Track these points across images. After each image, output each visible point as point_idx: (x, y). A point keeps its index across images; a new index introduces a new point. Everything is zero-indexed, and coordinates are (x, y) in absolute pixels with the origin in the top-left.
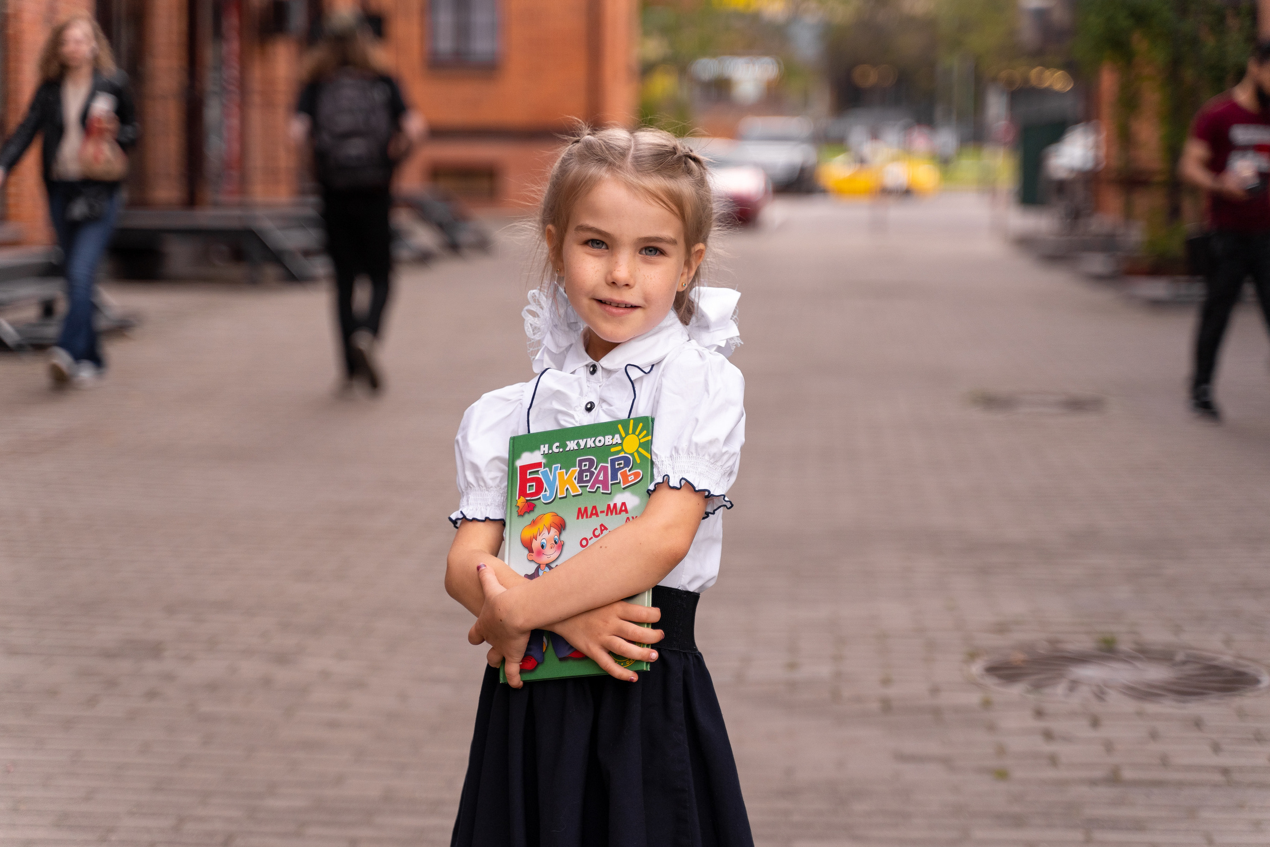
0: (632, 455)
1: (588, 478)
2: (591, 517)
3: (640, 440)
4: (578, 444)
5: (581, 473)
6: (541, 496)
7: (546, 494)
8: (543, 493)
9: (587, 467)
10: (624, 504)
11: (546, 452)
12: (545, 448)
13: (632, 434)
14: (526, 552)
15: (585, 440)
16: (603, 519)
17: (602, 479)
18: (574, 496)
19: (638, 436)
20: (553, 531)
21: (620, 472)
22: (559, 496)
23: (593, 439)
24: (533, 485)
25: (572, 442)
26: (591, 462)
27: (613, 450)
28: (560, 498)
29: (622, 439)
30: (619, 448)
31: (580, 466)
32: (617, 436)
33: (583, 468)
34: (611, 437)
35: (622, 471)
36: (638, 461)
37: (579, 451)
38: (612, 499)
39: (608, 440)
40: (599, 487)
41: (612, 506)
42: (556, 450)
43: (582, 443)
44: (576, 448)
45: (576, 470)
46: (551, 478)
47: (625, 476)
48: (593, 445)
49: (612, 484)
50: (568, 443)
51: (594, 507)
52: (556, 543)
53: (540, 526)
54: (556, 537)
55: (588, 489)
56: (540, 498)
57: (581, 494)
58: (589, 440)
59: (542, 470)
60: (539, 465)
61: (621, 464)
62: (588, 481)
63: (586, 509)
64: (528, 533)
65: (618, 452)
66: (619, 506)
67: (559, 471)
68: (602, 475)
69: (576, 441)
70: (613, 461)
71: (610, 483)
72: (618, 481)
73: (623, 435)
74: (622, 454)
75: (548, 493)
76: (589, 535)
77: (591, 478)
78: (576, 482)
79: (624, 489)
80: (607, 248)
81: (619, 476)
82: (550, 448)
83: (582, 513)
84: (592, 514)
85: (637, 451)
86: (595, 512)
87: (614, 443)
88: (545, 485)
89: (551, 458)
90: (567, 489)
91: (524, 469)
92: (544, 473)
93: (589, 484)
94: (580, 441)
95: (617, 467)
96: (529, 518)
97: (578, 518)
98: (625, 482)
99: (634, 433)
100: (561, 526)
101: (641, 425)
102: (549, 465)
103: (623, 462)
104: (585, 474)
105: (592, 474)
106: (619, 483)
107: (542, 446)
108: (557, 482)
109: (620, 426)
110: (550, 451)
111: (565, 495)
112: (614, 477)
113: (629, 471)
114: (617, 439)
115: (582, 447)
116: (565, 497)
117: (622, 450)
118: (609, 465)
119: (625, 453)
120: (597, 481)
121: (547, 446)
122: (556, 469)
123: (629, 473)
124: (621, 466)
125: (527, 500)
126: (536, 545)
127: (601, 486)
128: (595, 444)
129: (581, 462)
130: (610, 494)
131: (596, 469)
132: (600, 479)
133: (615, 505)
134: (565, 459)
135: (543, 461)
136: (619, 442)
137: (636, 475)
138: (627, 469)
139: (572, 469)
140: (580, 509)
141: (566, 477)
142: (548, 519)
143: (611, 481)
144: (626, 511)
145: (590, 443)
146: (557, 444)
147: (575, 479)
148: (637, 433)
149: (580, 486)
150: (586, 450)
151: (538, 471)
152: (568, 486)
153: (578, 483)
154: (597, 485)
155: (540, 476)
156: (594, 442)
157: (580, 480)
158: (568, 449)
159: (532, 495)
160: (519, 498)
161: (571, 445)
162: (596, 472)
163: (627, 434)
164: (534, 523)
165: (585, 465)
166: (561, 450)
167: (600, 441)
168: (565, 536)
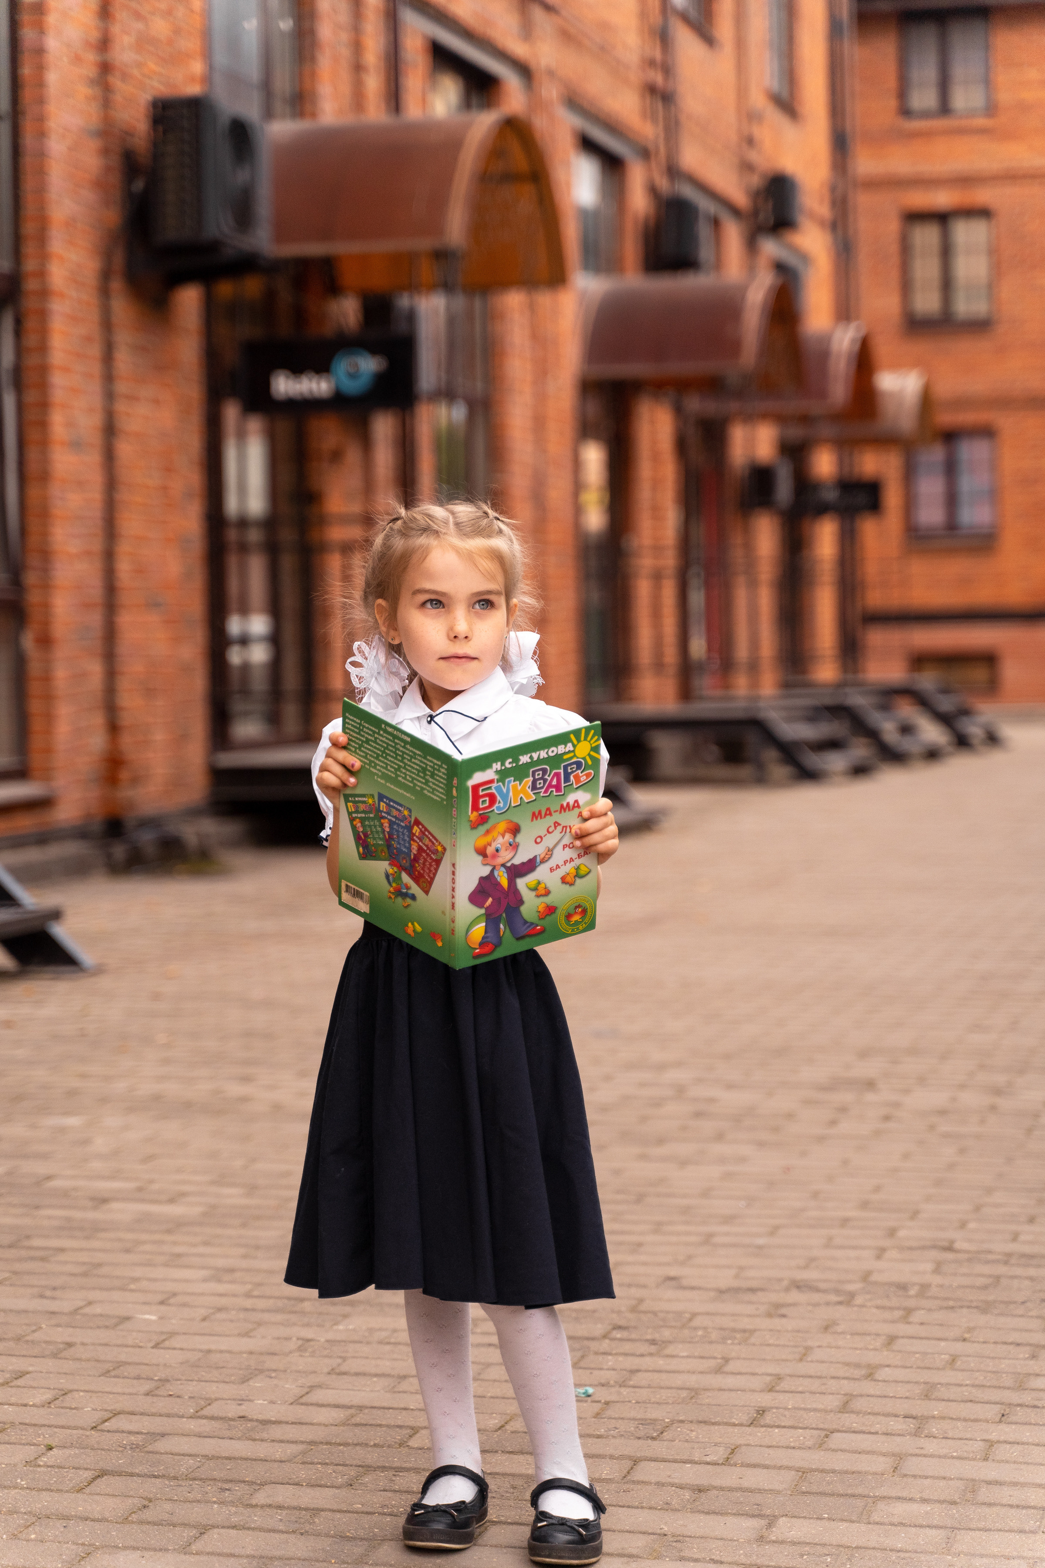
0: (584, 759)
1: (542, 785)
2: (545, 817)
3: (591, 745)
4: (531, 757)
5: (535, 781)
6: (494, 808)
7: (500, 806)
8: (497, 805)
9: (541, 776)
10: (576, 801)
11: (499, 769)
12: (497, 766)
14: (480, 858)
15: (538, 753)
16: (556, 817)
17: (555, 783)
18: (528, 803)
19: (589, 742)
20: (508, 837)
21: (573, 775)
22: (513, 805)
23: (546, 750)
24: (486, 800)
25: (525, 756)
26: (545, 770)
27: (565, 757)
28: (514, 807)
29: (574, 746)
30: (572, 754)
31: (533, 775)
32: (569, 745)
33: (537, 777)
34: (563, 746)
35: (575, 773)
36: (590, 762)
37: (532, 763)
38: (565, 799)
39: (561, 749)
40: (552, 791)
41: (565, 805)
42: (509, 766)
43: (535, 756)
44: (529, 761)
45: (529, 780)
46: (505, 791)
47: (577, 778)
48: (546, 756)
49: (564, 787)
50: (521, 757)
51: (548, 809)
52: (510, 845)
53: (495, 833)
54: (511, 840)
55: (542, 794)
56: (493, 810)
57: (535, 800)
58: (542, 752)
59: (494, 785)
60: (491, 781)
61: (574, 768)
62: (542, 788)
63: (540, 812)
64: (482, 842)
65: (571, 758)
66: (571, 804)
67: (512, 783)
68: (555, 780)
69: (529, 755)
70: (565, 767)
71: (563, 785)
73: (575, 742)
74: (575, 760)
75: (502, 805)
76: (543, 832)
77: (544, 784)
78: (529, 790)
79: (576, 788)
80: (444, 607)
81: (572, 778)
82: (503, 764)
83: (536, 816)
84: (546, 815)
85: (589, 755)
86: (549, 812)
87: (567, 751)
88: (499, 798)
89: (503, 775)
90: (521, 798)
91: (476, 788)
92: (497, 788)
93: (543, 790)
94: (533, 754)
95: (569, 771)
96: (482, 829)
97: (532, 820)
98: (578, 783)
99: (585, 739)
100: (515, 830)
101: (592, 732)
102: (502, 779)
104: (538, 782)
105: (545, 781)
106: (572, 784)
107: (494, 765)
108: (511, 794)
109: (572, 736)
110: (503, 768)
111: (519, 803)
112: (567, 779)
113: (581, 773)
114: (570, 747)
115: (535, 759)
116: (520, 805)
117: (575, 756)
118: (562, 771)
119: (578, 758)
120: (550, 786)
121: (499, 763)
122: (509, 782)
123: (581, 775)
124: (574, 770)
125: (480, 814)
126: (490, 850)
127: (554, 790)
128: (548, 755)
129: (534, 772)
130: (563, 795)
131: (549, 776)
132: (553, 784)
133: (568, 804)
134: (519, 773)
135: (496, 777)
136: (572, 749)
137: (588, 775)
138: (579, 771)
139: (525, 780)
140: (534, 814)
141: (519, 788)
142: (502, 826)
143: (564, 783)
144: (578, 806)
145: (543, 754)
146: (510, 760)
147: (529, 788)
148: (589, 739)
149: (534, 794)
150: (540, 761)
151: (491, 787)
152: (522, 795)
153: (532, 790)
154: (551, 790)
155: (493, 791)
156: (547, 753)
157: (534, 787)
158: (521, 763)
159: (485, 808)
160: (472, 813)
161: (524, 759)
162: (549, 779)
163: (579, 741)
164: (488, 832)
165: (538, 775)
166: (514, 765)
167: (553, 751)
168: (519, 838)
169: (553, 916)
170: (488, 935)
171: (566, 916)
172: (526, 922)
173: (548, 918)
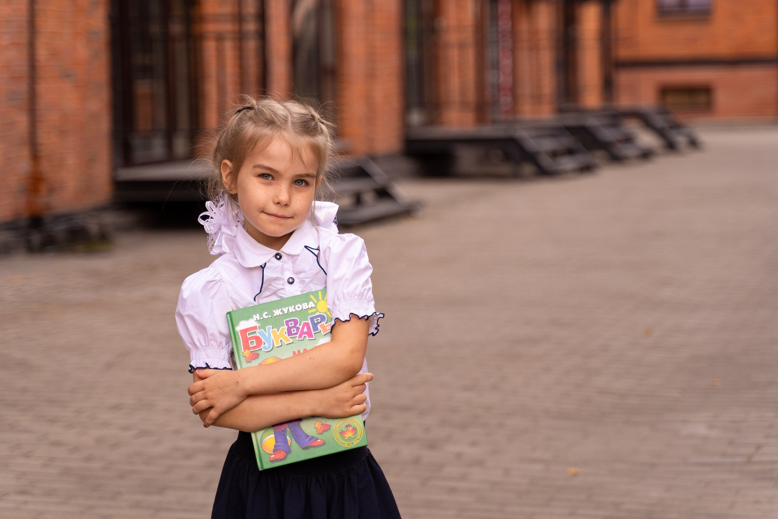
0: (326, 313)
1: (296, 332)
4: (282, 311)
5: (289, 329)
6: (261, 347)
7: (265, 346)
8: (263, 345)
9: (293, 325)
11: (259, 319)
12: (256, 317)
13: (322, 300)
15: (287, 308)
17: (306, 331)
18: (287, 344)
21: (319, 325)
22: (276, 346)
23: (293, 307)
24: (253, 342)
25: (277, 310)
26: (296, 322)
27: (310, 312)
29: (315, 304)
30: (315, 310)
31: (287, 325)
32: (311, 303)
33: (290, 326)
34: (306, 304)
35: (320, 324)
37: (284, 315)
39: (305, 306)
40: (305, 337)
42: (267, 317)
44: (281, 313)
45: (285, 328)
46: (267, 335)
47: (324, 328)
48: (294, 311)
49: (315, 333)
50: (274, 311)
55: (297, 338)
56: (261, 349)
57: (293, 342)
58: (290, 307)
59: (258, 331)
60: (255, 328)
61: (319, 320)
62: (296, 334)
65: (315, 312)
67: (272, 330)
68: (305, 328)
69: (280, 310)
70: (312, 319)
71: (313, 333)
72: (319, 331)
73: (316, 302)
74: (318, 314)
75: (267, 345)
77: (298, 331)
78: (287, 335)
79: (325, 335)
80: (273, 178)
81: (319, 327)
82: (261, 316)
87: (310, 307)
88: (263, 340)
89: (263, 323)
90: (281, 341)
91: (244, 332)
92: (261, 333)
93: (298, 336)
94: (284, 309)
95: (316, 322)
96: (256, 363)
98: (324, 331)
102: (263, 327)
103: (319, 318)
104: (292, 330)
105: (298, 329)
106: (320, 332)
107: (254, 316)
108: (272, 337)
109: (312, 296)
110: (262, 318)
112: (315, 328)
113: (326, 323)
114: (311, 304)
115: (286, 312)
116: (281, 346)
117: (317, 311)
118: (310, 322)
119: (320, 313)
120: (302, 333)
121: (258, 315)
122: (269, 329)
123: (326, 325)
124: (319, 321)
125: (251, 352)
127: (306, 335)
128: (295, 310)
129: (287, 322)
130: (315, 339)
131: (300, 325)
132: (305, 331)
134: (276, 322)
135: (258, 325)
136: (314, 306)
138: (324, 323)
139: (281, 328)
141: (278, 334)
142: (271, 362)
143: (314, 331)
145: (291, 309)
146: (266, 313)
147: (286, 333)
149: (291, 338)
150: (289, 314)
151: (255, 332)
152: (281, 339)
153: (289, 335)
154: (304, 335)
155: (258, 335)
157: (290, 333)
158: (275, 315)
159: (254, 347)
160: (244, 351)
161: (277, 312)
162: (301, 327)
163: (318, 300)
165: (291, 324)
166: (270, 316)
167: (299, 307)
169: (329, 431)
170: (279, 444)
171: (340, 433)
172: (307, 436)
173: (325, 433)
